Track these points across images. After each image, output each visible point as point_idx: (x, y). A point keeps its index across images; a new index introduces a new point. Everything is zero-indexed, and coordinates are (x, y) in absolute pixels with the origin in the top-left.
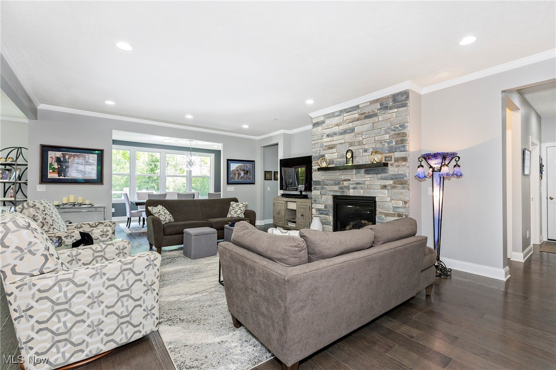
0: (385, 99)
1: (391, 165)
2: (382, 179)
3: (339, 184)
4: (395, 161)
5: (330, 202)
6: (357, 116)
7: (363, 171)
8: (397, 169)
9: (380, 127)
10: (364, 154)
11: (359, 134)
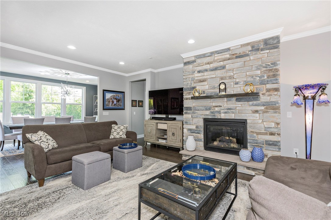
0: (257, 42)
1: (263, 94)
2: (253, 105)
3: (210, 109)
4: (267, 91)
5: (201, 123)
6: (228, 56)
7: (234, 99)
8: (269, 98)
9: (251, 65)
10: (235, 86)
11: (230, 70)
